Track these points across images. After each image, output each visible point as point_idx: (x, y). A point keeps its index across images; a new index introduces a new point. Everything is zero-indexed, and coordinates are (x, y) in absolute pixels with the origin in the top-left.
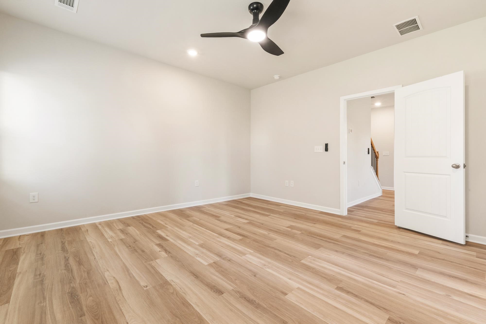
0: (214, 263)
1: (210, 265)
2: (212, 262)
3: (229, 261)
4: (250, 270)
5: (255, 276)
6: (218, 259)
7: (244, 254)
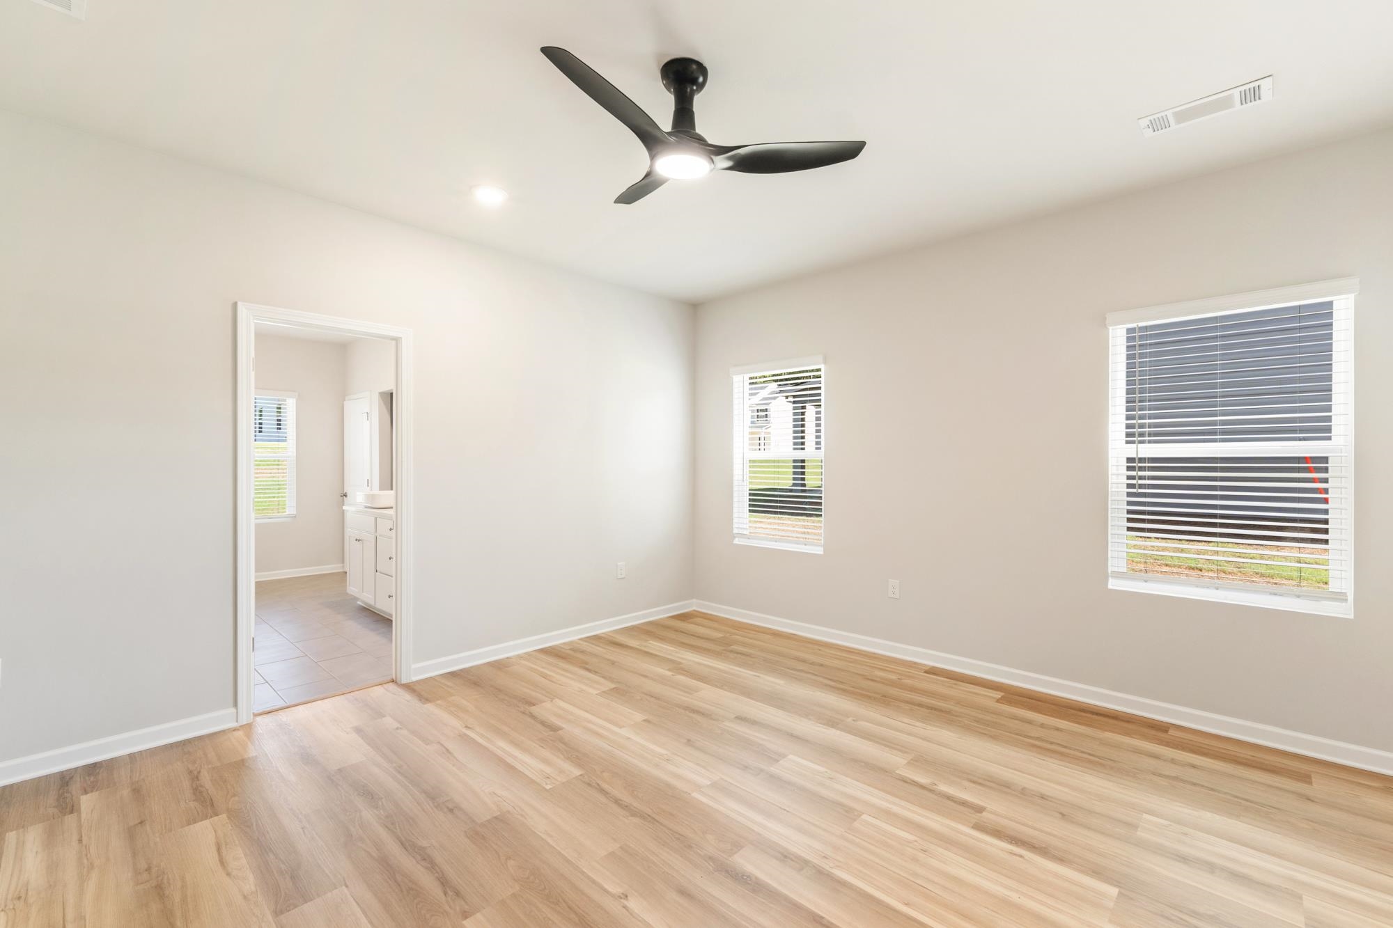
0: (778, 761)
1: (784, 756)
2: (781, 762)
3: (746, 767)
4: (697, 748)
5: (689, 740)
6: (772, 768)
7: (714, 785)
